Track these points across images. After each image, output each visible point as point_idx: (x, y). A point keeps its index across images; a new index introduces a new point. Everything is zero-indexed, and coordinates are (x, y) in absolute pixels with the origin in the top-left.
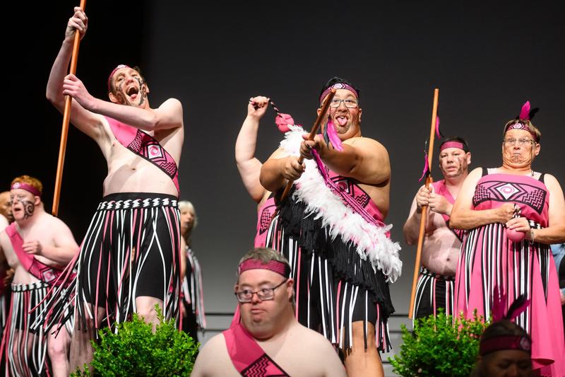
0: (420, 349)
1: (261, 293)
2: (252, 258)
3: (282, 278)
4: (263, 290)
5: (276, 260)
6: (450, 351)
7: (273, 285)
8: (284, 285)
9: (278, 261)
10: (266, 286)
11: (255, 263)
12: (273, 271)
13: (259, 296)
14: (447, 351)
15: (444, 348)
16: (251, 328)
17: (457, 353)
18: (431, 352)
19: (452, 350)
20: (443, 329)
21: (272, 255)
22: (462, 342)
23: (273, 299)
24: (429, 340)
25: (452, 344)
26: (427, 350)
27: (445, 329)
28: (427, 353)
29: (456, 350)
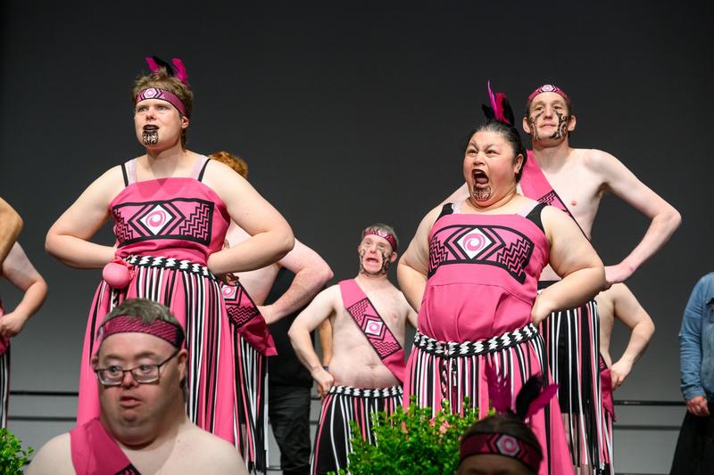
0: (378, 460)
1: (139, 372)
2: (125, 315)
3: (172, 349)
4: (142, 368)
5: (164, 320)
6: (424, 464)
7: (158, 359)
8: (174, 360)
9: (167, 322)
10: (146, 361)
11: (131, 322)
12: (159, 336)
13: (135, 376)
14: (419, 464)
15: (416, 459)
16: (119, 429)
17: (436, 468)
18: (395, 465)
19: (427, 463)
20: (415, 430)
21: (158, 312)
22: (444, 450)
23: (157, 383)
24: (391, 446)
25: (429, 454)
26: (388, 463)
27: (419, 429)
28: (388, 466)
29: (434, 463)
